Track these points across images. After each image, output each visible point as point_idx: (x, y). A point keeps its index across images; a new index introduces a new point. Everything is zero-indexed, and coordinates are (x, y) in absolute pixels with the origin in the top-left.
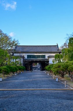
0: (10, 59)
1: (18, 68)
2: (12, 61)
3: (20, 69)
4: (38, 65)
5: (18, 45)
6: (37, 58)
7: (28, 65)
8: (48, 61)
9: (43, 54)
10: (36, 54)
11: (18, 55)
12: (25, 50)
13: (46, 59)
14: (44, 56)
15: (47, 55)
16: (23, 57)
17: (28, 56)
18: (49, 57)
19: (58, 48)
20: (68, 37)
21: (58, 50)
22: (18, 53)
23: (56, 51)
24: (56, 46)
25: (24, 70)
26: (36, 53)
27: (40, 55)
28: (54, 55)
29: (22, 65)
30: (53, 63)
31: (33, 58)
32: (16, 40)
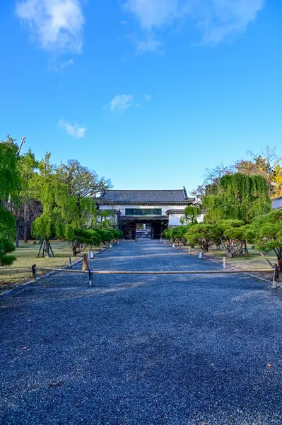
0: (96, 216)
1: (112, 234)
2: (100, 219)
3: (116, 236)
4: (144, 228)
5: (110, 189)
6: (145, 214)
7: (127, 228)
8: (168, 221)
9: (157, 207)
10: (142, 207)
11: (110, 208)
12: (121, 199)
13: (164, 216)
14: (159, 211)
15: (164, 209)
16: (119, 213)
17: (126, 209)
18: (169, 212)
19: (186, 194)
20: (208, 174)
21: (187, 199)
22: (108, 204)
23: (181, 200)
24: (182, 190)
25: (120, 238)
26: (143, 204)
27: (151, 209)
28: (183, 208)
29: (117, 228)
30: (181, 224)
31: (136, 214)
32: (106, 179)
